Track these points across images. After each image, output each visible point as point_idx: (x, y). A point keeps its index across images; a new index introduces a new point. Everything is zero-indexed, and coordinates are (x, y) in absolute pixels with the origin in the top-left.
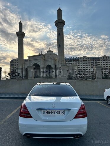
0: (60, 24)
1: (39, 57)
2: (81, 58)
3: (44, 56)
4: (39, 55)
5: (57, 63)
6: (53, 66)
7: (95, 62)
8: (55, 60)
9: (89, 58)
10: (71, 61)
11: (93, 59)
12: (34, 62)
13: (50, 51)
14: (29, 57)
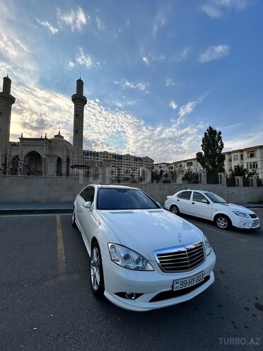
0: (79, 101)
1: (42, 142)
2: (101, 153)
3: (50, 141)
4: (41, 139)
5: (71, 155)
6: (64, 159)
7: (117, 160)
8: (68, 150)
9: (110, 154)
10: (88, 155)
11: (115, 156)
12: (30, 149)
13: (59, 136)
14: (22, 139)
